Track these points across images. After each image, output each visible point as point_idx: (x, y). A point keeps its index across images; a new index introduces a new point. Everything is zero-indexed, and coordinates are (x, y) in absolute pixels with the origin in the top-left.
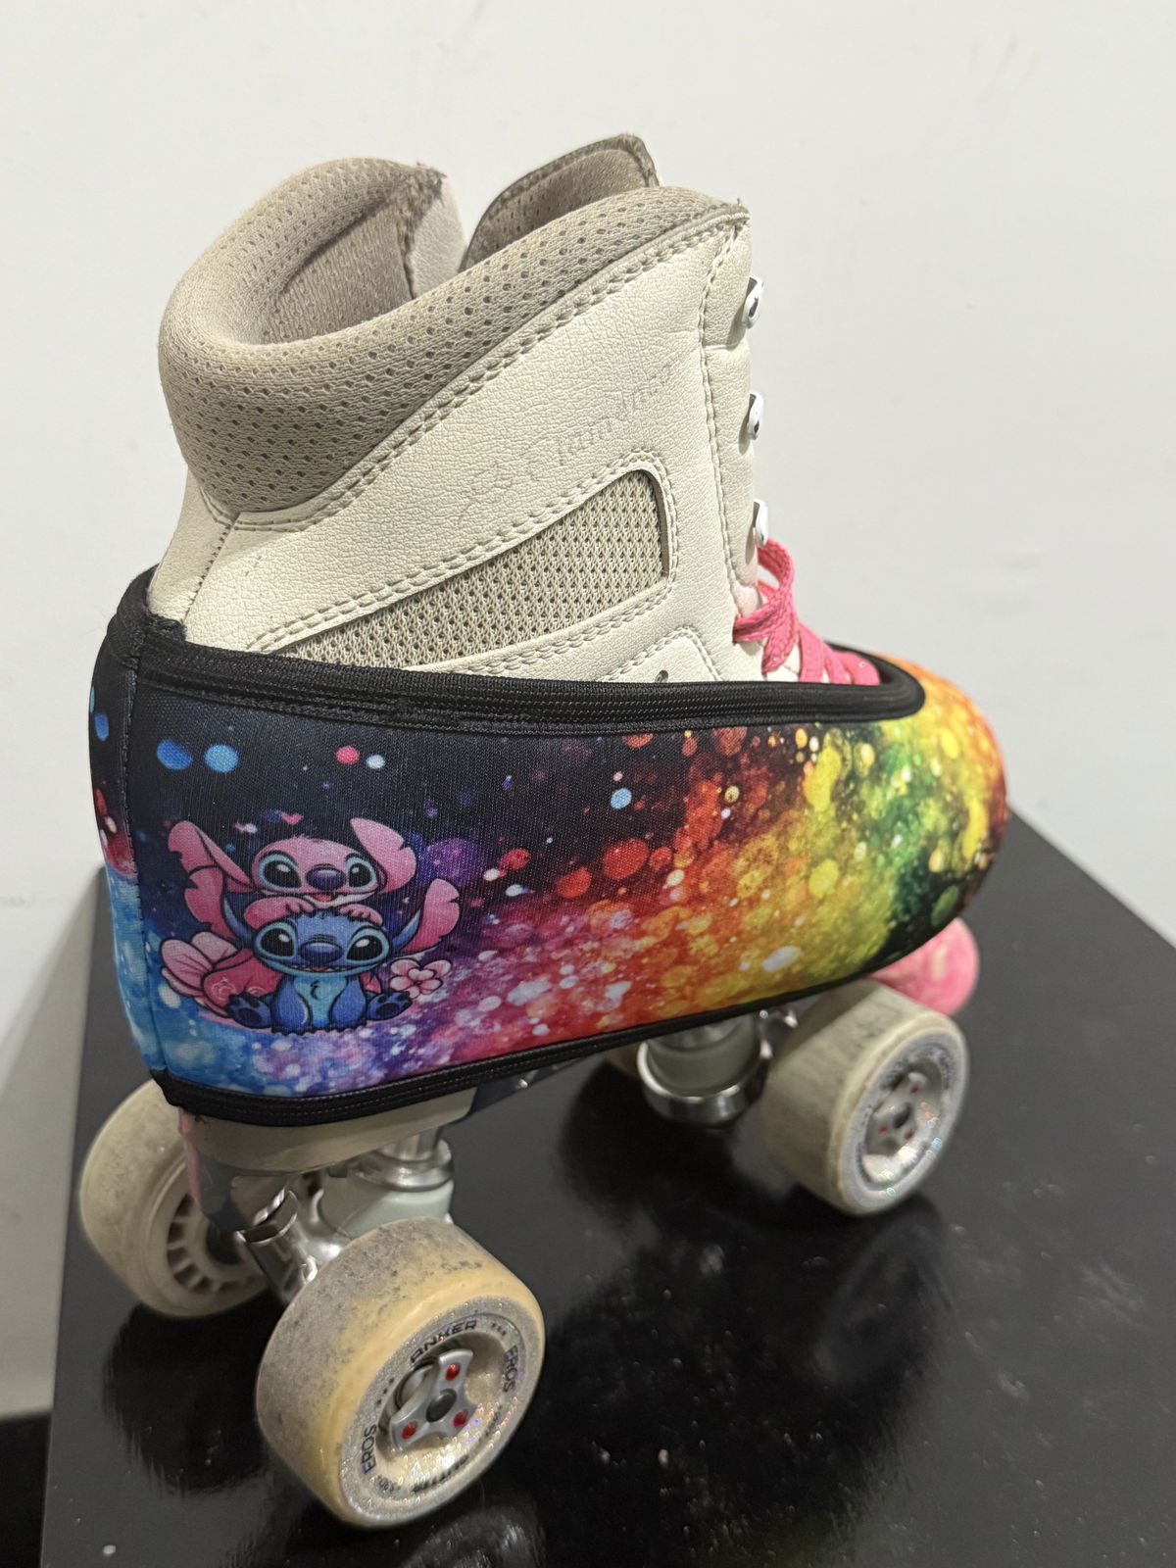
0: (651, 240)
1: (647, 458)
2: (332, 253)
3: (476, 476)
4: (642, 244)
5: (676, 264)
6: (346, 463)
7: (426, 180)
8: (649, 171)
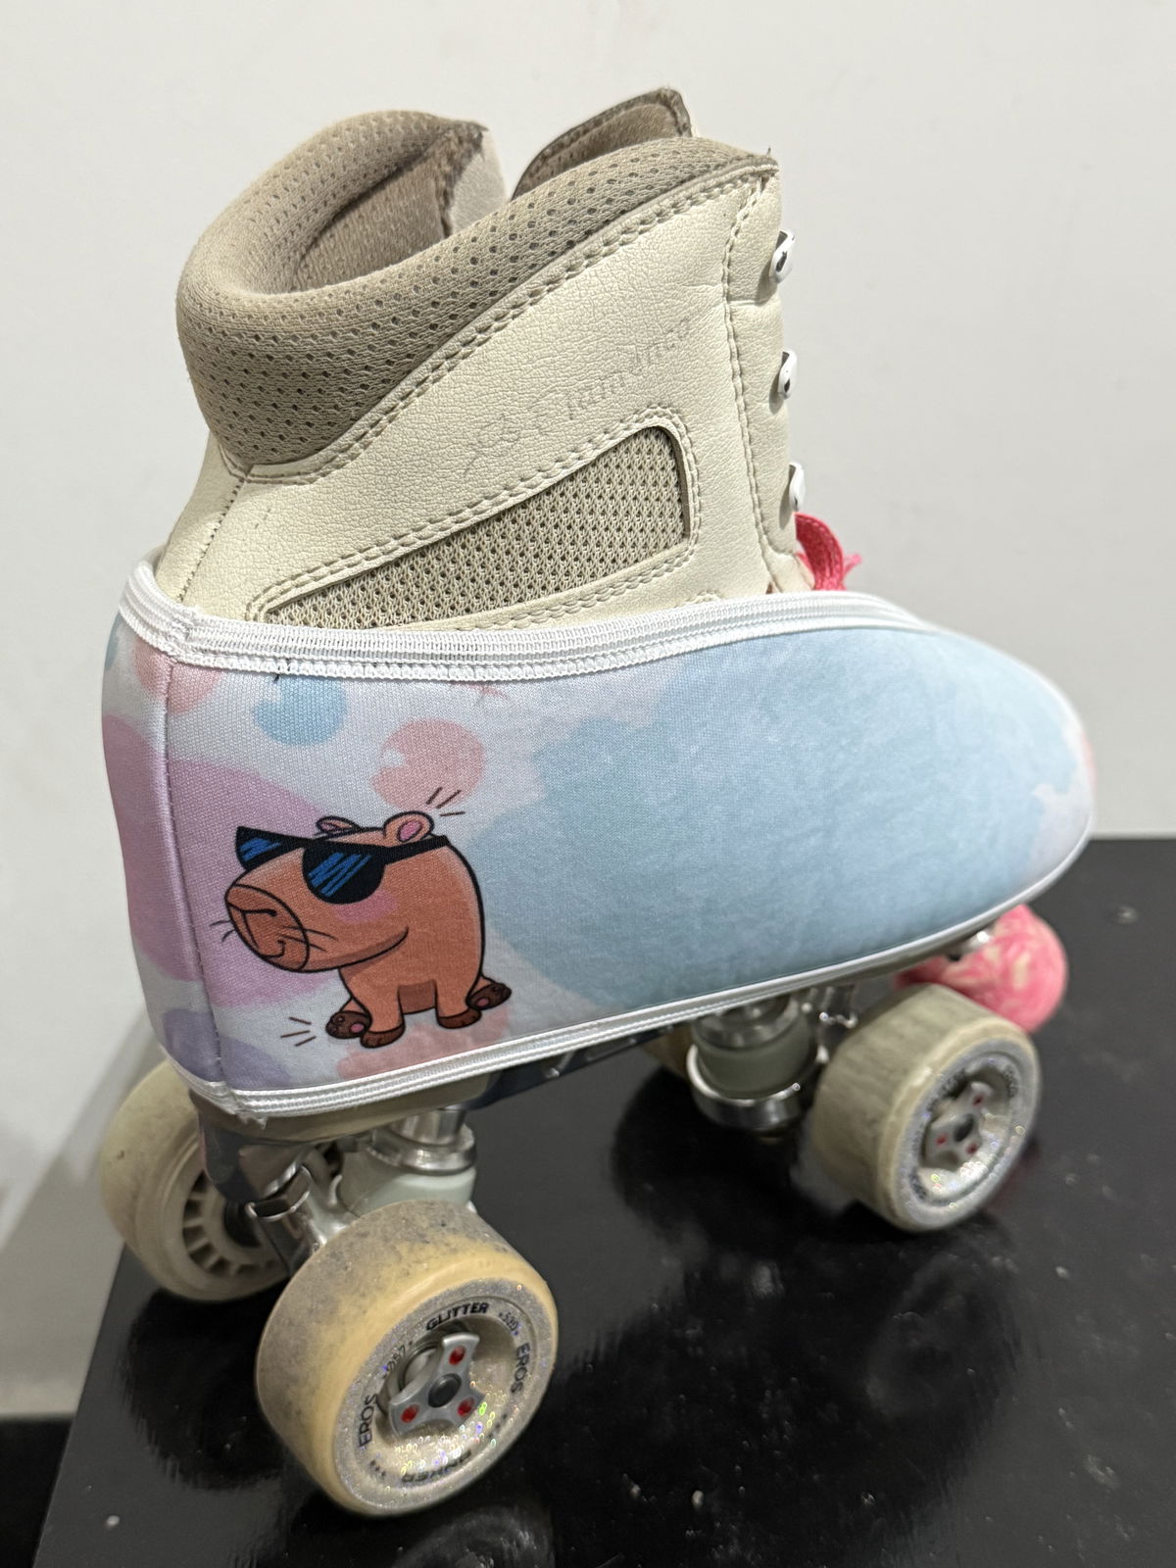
0: (666, 191)
1: (665, 415)
2: (365, 208)
3: (482, 428)
4: (656, 196)
5: (694, 216)
6: (353, 414)
7: (466, 133)
8: (685, 125)
